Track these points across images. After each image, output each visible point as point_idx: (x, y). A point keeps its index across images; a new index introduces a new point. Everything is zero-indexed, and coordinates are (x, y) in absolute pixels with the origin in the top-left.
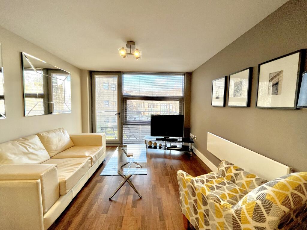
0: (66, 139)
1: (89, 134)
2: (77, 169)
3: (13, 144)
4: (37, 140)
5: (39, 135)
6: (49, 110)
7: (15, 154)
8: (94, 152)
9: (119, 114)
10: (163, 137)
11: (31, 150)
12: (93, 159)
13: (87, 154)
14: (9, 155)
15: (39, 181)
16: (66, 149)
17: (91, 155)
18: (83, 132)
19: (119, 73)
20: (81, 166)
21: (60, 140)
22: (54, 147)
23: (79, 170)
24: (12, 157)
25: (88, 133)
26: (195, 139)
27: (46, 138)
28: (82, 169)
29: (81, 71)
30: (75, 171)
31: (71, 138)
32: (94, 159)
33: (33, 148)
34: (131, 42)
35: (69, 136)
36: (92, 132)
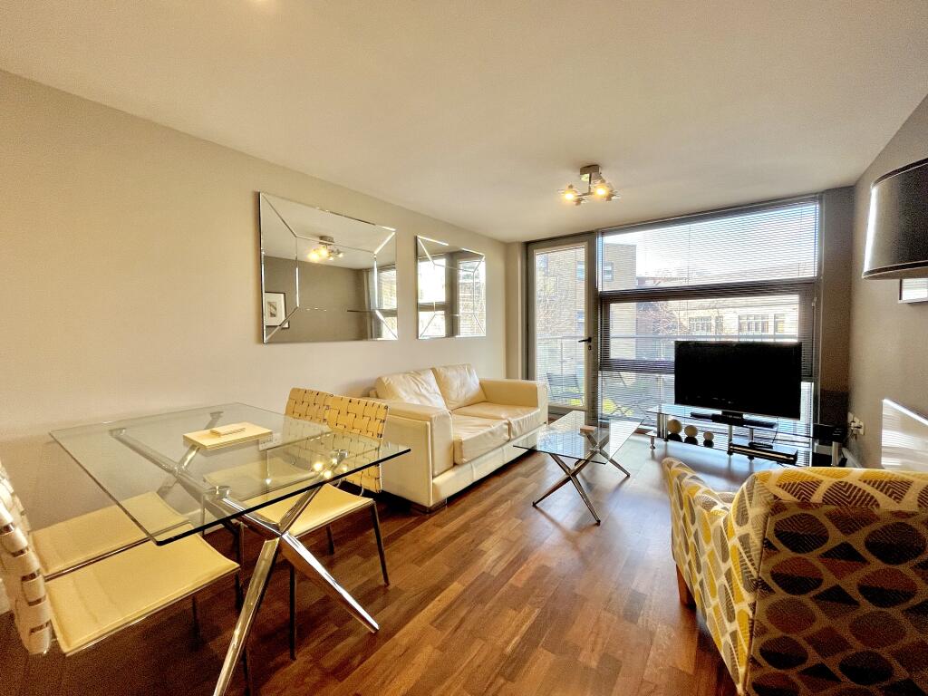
0: (473, 383)
1: (520, 381)
2: (482, 432)
3: (404, 377)
4: (431, 378)
5: (434, 370)
6: (452, 328)
7: (406, 392)
8: (518, 415)
9: (589, 340)
10: (719, 412)
11: (424, 391)
12: (513, 425)
13: (503, 416)
14: (400, 390)
15: (429, 423)
16: (472, 403)
17: (510, 419)
18: (508, 376)
19: (587, 237)
20: (489, 429)
21: (463, 385)
22: (453, 396)
23: (485, 435)
24: (403, 394)
25: (518, 378)
26: (861, 431)
27: (443, 376)
28: (490, 436)
29: (506, 246)
30: (478, 434)
31: (480, 383)
32: (515, 428)
33: (427, 390)
34: (589, 167)
35: (478, 382)
36: (527, 378)
